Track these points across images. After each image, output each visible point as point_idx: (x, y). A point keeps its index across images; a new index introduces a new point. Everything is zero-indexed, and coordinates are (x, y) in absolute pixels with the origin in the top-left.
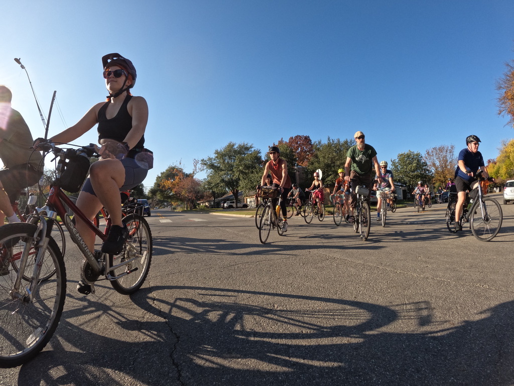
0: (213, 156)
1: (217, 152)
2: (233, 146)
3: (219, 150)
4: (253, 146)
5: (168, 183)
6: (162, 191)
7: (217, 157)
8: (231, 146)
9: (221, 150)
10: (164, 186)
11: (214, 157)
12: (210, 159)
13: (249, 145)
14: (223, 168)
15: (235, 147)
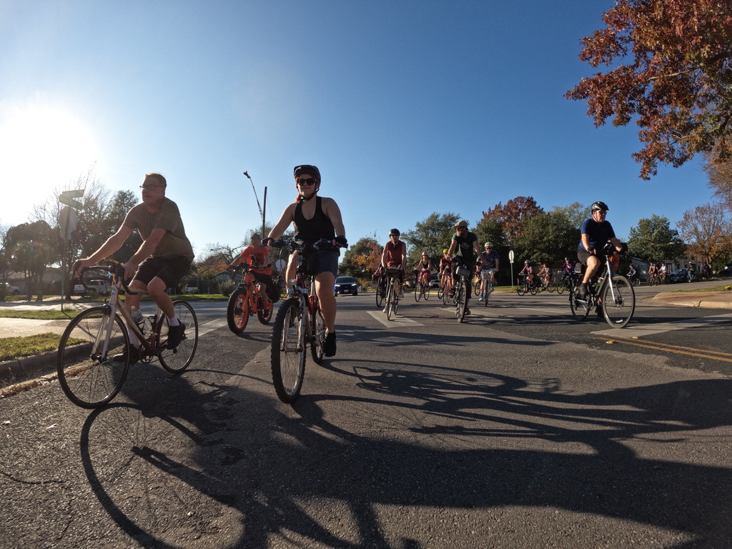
0: (415, 229)
1: (418, 225)
2: (437, 216)
3: (421, 223)
4: (460, 216)
5: (362, 259)
6: (352, 268)
7: (419, 230)
8: (434, 217)
9: (423, 223)
10: (356, 263)
11: (415, 231)
12: (412, 233)
13: (455, 215)
14: (426, 244)
15: (440, 218)
